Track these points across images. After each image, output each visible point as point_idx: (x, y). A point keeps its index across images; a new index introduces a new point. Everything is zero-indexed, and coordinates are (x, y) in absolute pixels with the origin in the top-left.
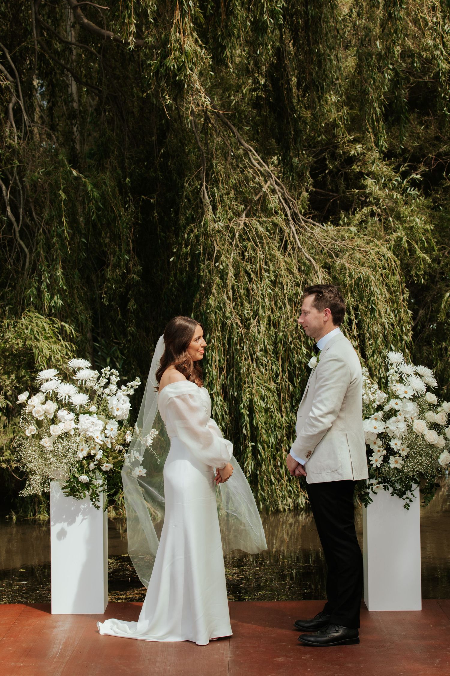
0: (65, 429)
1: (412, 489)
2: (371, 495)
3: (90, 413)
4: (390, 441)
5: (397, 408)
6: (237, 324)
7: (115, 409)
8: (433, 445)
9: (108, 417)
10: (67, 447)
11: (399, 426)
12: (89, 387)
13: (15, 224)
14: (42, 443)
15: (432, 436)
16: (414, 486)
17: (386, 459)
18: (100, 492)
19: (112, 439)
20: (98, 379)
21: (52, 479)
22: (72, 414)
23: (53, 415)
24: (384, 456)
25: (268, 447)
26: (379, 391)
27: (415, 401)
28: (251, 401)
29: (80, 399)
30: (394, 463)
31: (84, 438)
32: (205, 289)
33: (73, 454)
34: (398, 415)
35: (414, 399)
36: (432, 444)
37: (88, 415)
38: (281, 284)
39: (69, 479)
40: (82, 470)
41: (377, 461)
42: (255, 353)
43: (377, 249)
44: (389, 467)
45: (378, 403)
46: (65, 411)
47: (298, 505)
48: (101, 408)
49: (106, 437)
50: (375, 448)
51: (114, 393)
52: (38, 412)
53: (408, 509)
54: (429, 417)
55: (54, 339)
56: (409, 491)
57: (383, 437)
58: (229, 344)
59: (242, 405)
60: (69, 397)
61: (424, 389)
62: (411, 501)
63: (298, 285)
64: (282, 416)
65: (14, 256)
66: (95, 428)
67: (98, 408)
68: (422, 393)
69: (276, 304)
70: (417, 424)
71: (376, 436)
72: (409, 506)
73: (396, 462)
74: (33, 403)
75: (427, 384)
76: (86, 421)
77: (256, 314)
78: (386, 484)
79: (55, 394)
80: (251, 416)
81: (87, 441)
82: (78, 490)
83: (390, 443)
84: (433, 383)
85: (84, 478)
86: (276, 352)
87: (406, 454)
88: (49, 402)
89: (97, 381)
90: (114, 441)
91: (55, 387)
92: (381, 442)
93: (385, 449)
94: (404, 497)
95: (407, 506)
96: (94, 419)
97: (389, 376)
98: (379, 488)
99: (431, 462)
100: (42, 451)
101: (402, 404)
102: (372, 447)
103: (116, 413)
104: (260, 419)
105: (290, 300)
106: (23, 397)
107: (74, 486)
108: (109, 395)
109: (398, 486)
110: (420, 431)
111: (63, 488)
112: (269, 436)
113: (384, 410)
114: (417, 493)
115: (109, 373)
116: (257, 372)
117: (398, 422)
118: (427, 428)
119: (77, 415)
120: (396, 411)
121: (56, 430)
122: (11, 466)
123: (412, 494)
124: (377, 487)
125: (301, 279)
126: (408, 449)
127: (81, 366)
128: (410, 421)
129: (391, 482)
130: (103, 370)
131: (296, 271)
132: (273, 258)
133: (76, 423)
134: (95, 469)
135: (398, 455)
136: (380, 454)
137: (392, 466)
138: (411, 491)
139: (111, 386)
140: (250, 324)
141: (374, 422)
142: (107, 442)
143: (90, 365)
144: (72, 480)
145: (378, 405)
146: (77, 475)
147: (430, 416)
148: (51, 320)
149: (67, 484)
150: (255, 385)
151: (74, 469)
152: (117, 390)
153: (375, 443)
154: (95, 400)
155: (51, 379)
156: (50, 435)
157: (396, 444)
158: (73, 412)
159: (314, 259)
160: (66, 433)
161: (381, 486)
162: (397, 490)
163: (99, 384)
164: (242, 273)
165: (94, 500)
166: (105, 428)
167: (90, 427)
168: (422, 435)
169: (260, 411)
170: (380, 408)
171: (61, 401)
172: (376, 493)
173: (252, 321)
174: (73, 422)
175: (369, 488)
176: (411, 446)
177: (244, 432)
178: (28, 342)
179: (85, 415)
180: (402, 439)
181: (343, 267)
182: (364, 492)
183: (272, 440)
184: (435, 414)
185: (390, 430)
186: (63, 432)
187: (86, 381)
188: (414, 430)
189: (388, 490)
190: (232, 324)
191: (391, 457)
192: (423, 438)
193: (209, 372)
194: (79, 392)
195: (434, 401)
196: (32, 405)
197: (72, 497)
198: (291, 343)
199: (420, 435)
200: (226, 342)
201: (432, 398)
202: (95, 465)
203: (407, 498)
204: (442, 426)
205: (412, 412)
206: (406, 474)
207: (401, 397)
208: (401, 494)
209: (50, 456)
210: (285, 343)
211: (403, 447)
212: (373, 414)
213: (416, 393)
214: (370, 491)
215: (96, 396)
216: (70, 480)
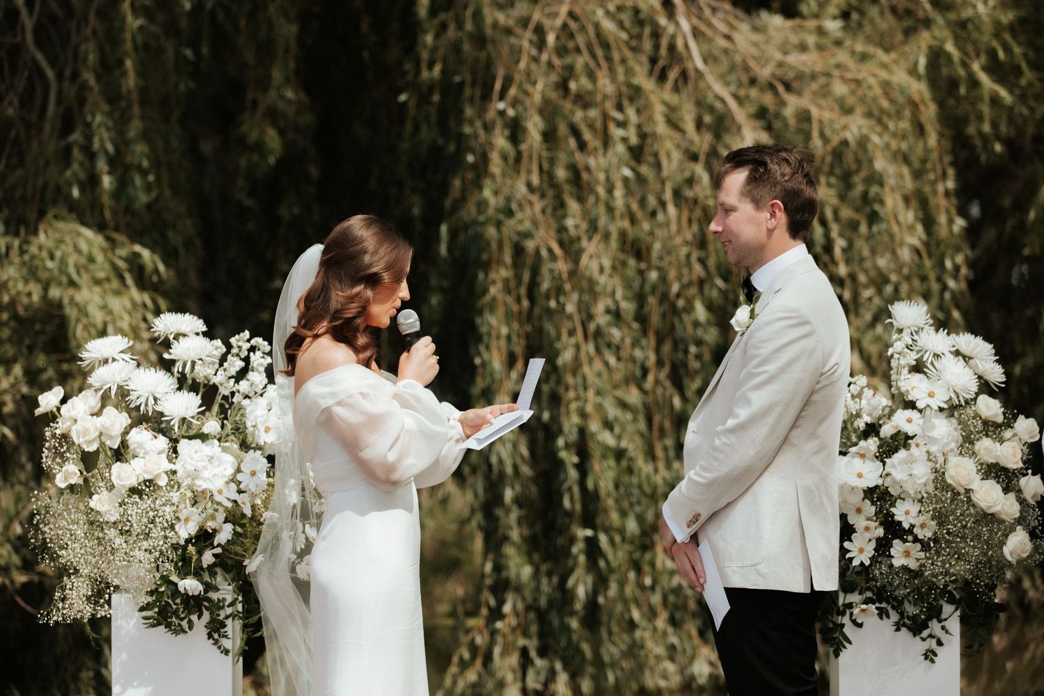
0: (146, 472)
1: (943, 616)
2: (849, 630)
3: (203, 437)
4: (893, 505)
5: (909, 429)
6: (550, 250)
7: (262, 429)
8: (992, 515)
9: (245, 446)
10: (151, 514)
11: (914, 472)
12: (200, 379)
13: (24, 13)
14: (92, 504)
15: (990, 496)
16: (947, 609)
17: (883, 547)
18: (227, 617)
19: (254, 496)
20: (223, 359)
21: (117, 588)
22: (161, 437)
23: (119, 440)
24: (878, 540)
25: (624, 540)
26: (868, 393)
27: (952, 416)
28: (582, 431)
29: (182, 405)
30: (902, 555)
31: (189, 494)
32: (474, 167)
33: (164, 529)
34: (913, 446)
35: (952, 409)
36: (990, 511)
37: (199, 441)
38: (656, 155)
39: (154, 587)
40: (186, 566)
41: (861, 551)
42: (590, 317)
43: (884, 75)
44: (891, 566)
45: (868, 419)
46: (145, 432)
47: (692, 678)
48: (229, 426)
49: (240, 492)
50: (859, 522)
51: (260, 392)
52: (86, 432)
53: (932, 661)
54: (982, 452)
55: (115, 284)
56: (935, 621)
57: (880, 496)
58: (531, 297)
59: (561, 442)
60: (155, 399)
61: (973, 386)
62: (940, 643)
63: (694, 157)
64: (656, 470)
65: (21, 84)
66: (217, 471)
67: (223, 427)
68: (968, 397)
69: (642, 202)
70: (957, 466)
71: (862, 495)
72: (936, 655)
73: (907, 554)
74: (73, 414)
75: (980, 377)
76: (195, 456)
77: (593, 227)
78: (884, 605)
79: (123, 393)
80: (583, 468)
81: (196, 502)
82: (176, 613)
83: (893, 510)
84: (996, 374)
85: (190, 585)
86: (642, 318)
87: (929, 535)
88: (110, 411)
89: (221, 365)
90: (258, 502)
91: (123, 376)
92: (873, 509)
93: (881, 524)
94: (925, 633)
95: (930, 655)
96: (213, 448)
97: (892, 356)
98: (868, 614)
99: (985, 554)
100: (92, 523)
101: (921, 422)
102: (851, 520)
103: (264, 438)
104: (604, 476)
105: (677, 194)
106: (48, 400)
107: (167, 603)
108: (247, 397)
109: (911, 609)
110: (963, 482)
111: (142, 609)
112: (623, 514)
113: (882, 434)
114: (954, 625)
115: (247, 345)
116: (598, 365)
117: (911, 461)
118: (978, 477)
119: (174, 441)
120: (908, 437)
121: (124, 475)
122: (12, 582)
123: (943, 628)
124: (863, 610)
125: (702, 142)
126: (934, 523)
127: (184, 329)
128: (941, 460)
129: (895, 599)
130: (233, 340)
131: (689, 126)
132: (635, 93)
133: (170, 461)
134: (214, 565)
135: (910, 538)
136: (868, 535)
137: (897, 562)
138: (940, 621)
139: (251, 375)
140: (580, 251)
141: (857, 461)
142: (243, 503)
143: (205, 329)
144: (162, 589)
145: (867, 424)
146: (174, 578)
147: (988, 449)
148: (108, 238)
149: (150, 599)
150: (591, 394)
151: (167, 565)
152: (266, 385)
153: (859, 511)
154: (216, 408)
155: (114, 360)
156: (111, 487)
157: (907, 513)
158: (164, 435)
159: (736, 96)
160: (150, 481)
161: (872, 607)
162: (908, 617)
163: (225, 370)
164: (563, 129)
165: (216, 636)
166: (238, 470)
167: (205, 468)
168: (968, 491)
169: (604, 457)
170: (872, 430)
171: (138, 408)
172: (860, 626)
173: (584, 243)
174: (164, 456)
175: (843, 614)
176: (941, 518)
177: (567, 503)
178: (55, 293)
179: (193, 442)
180: (920, 501)
181: (804, 117)
182: (834, 623)
183: (632, 526)
184: (998, 444)
185: (894, 480)
186: (141, 479)
187: (193, 363)
188: (949, 481)
189: (888, 617)
190: (537, 251)
191: (896, 542)
192: (969, 498)
193: (484, 364)
194: (179, 389)
195: (997, 415)
196: (71, 418)
197: (162, 628)
198: (678, 295)
199: (962, 491)
200: (523, 291)
201: (991, 408)
202: (214, 555)
203: (931, 636)
204: (1014, 473)
205: (945, 441)
206: (929, 581)
207: (920, 405)
208: (917, 627)
209: (112, 533)
210: (664, 298)
211: (922, 519)
212: (856, 444)
213: (953, 396)
214: (846, 620)
215: (219, 399)
216: (156, 589)
